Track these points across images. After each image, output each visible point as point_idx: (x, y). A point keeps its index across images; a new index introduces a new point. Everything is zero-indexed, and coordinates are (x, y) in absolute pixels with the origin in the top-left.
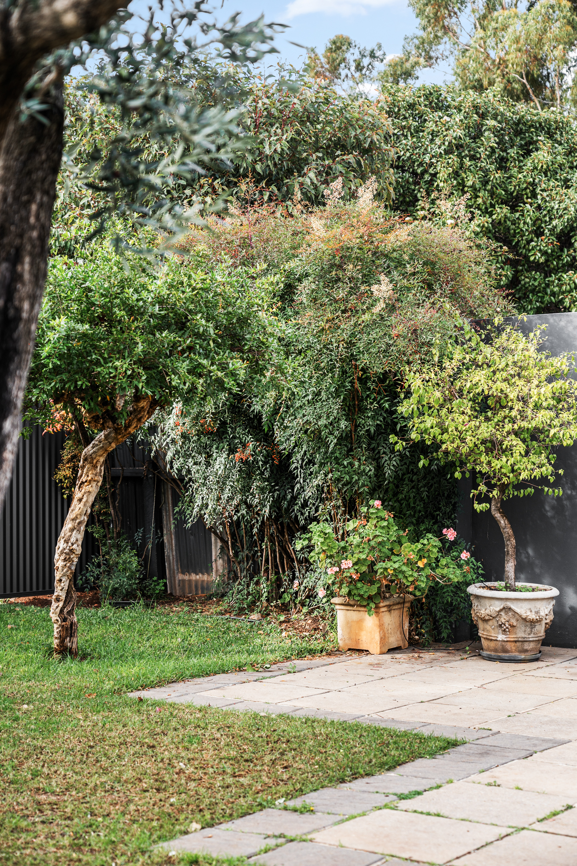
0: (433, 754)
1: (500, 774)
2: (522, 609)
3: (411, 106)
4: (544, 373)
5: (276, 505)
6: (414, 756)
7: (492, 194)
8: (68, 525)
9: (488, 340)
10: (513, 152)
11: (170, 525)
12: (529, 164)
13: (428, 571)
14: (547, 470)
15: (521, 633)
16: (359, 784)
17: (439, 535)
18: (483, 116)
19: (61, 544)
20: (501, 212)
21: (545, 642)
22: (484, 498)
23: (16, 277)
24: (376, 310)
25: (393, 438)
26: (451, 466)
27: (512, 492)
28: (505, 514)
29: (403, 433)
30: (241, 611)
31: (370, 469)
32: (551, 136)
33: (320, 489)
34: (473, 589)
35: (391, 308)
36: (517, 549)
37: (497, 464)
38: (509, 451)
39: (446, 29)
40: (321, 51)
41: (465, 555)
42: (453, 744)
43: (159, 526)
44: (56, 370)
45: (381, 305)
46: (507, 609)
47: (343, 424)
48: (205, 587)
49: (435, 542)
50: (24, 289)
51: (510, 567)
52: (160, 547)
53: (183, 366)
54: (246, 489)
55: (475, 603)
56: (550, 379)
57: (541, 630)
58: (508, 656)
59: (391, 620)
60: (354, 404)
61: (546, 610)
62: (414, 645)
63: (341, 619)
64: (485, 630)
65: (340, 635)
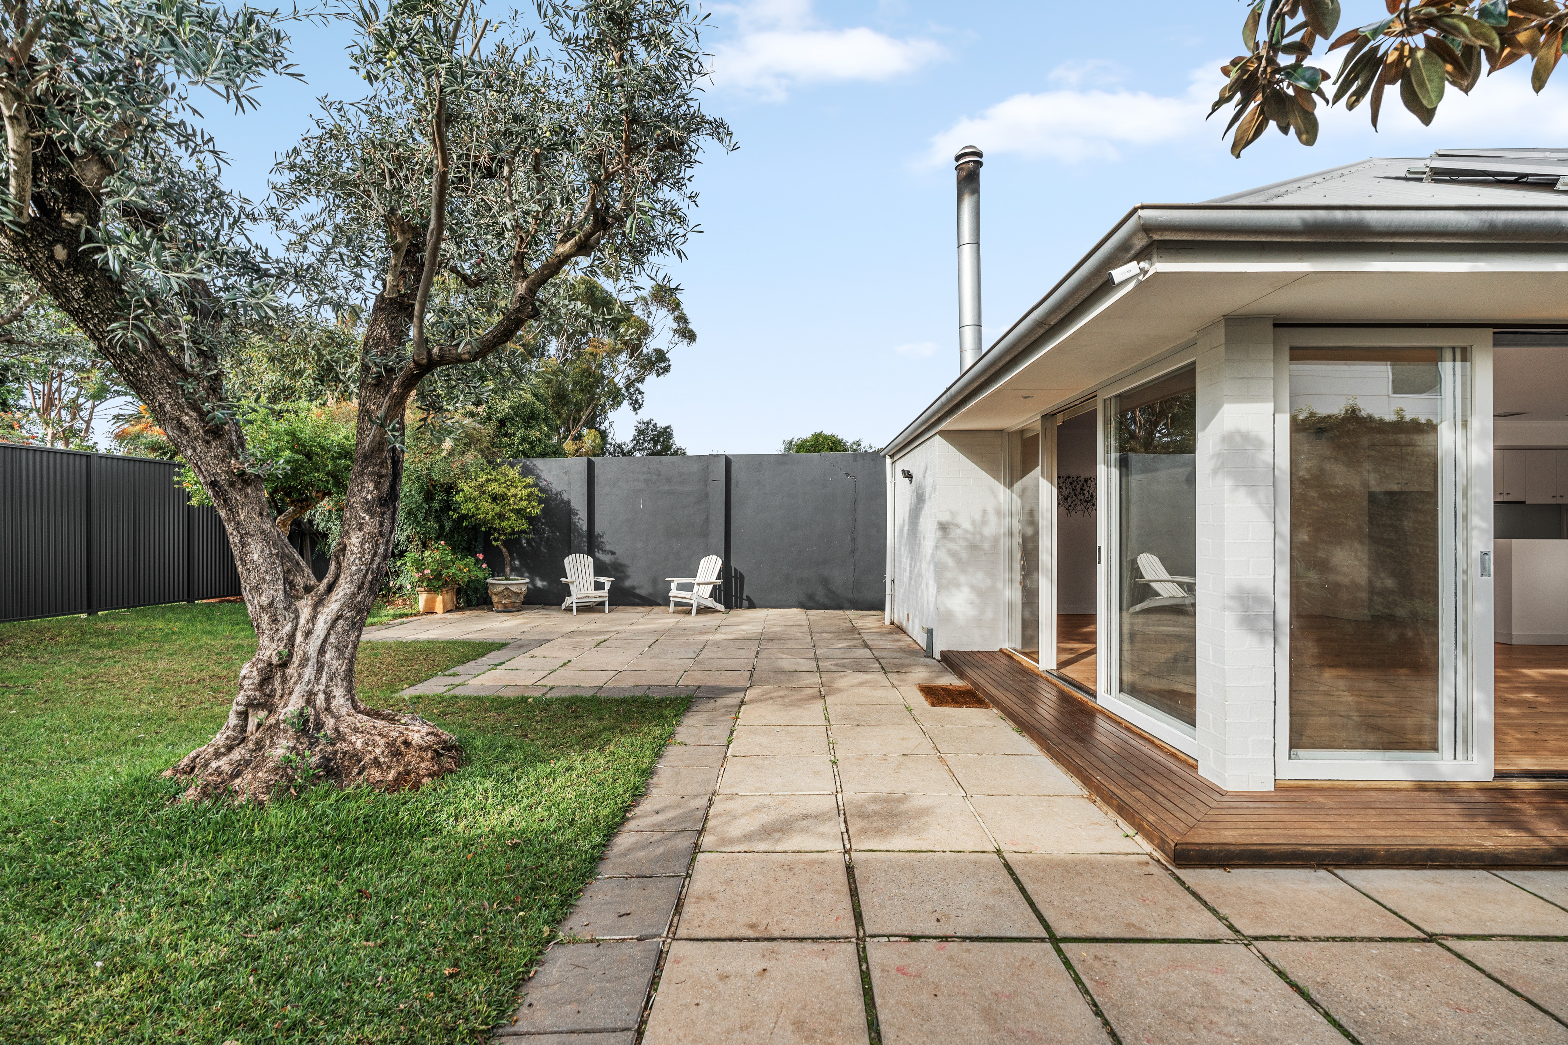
1: (534, 653)
2: (513, 589)
4: (523, 484)
9: (496, 470)
13: (468, 574)
14: (525, 527)
15: (512, 599)
17: (474, 557)
21: (523, 603)
22: (496, 540)
24: (443, 454)
25: (451, 513)
26: (481, 525)
27: (509, 537)
28: (505, 546)
29: (456, 510)
31: (438, 526)
33: (408, 537)
34: (489, 581)
35: (450, 454)
36: (511, 562)
37: (502, 524)
38: (508, 519)
41: (484, 566)
42: (504, 645)
45: (445, 452)
46: (507, 589)
49: (472, 560)
51: (508, 570)
55: (491, 587)
56: (525, 487)
57: (522, 597)
58: (507, 609)
59: (448, 597)
60: (429, 497)
61: (524, 588)
62: (458, 609)
63: (422, 598)
64: (495, 599)
65: (421, 606)
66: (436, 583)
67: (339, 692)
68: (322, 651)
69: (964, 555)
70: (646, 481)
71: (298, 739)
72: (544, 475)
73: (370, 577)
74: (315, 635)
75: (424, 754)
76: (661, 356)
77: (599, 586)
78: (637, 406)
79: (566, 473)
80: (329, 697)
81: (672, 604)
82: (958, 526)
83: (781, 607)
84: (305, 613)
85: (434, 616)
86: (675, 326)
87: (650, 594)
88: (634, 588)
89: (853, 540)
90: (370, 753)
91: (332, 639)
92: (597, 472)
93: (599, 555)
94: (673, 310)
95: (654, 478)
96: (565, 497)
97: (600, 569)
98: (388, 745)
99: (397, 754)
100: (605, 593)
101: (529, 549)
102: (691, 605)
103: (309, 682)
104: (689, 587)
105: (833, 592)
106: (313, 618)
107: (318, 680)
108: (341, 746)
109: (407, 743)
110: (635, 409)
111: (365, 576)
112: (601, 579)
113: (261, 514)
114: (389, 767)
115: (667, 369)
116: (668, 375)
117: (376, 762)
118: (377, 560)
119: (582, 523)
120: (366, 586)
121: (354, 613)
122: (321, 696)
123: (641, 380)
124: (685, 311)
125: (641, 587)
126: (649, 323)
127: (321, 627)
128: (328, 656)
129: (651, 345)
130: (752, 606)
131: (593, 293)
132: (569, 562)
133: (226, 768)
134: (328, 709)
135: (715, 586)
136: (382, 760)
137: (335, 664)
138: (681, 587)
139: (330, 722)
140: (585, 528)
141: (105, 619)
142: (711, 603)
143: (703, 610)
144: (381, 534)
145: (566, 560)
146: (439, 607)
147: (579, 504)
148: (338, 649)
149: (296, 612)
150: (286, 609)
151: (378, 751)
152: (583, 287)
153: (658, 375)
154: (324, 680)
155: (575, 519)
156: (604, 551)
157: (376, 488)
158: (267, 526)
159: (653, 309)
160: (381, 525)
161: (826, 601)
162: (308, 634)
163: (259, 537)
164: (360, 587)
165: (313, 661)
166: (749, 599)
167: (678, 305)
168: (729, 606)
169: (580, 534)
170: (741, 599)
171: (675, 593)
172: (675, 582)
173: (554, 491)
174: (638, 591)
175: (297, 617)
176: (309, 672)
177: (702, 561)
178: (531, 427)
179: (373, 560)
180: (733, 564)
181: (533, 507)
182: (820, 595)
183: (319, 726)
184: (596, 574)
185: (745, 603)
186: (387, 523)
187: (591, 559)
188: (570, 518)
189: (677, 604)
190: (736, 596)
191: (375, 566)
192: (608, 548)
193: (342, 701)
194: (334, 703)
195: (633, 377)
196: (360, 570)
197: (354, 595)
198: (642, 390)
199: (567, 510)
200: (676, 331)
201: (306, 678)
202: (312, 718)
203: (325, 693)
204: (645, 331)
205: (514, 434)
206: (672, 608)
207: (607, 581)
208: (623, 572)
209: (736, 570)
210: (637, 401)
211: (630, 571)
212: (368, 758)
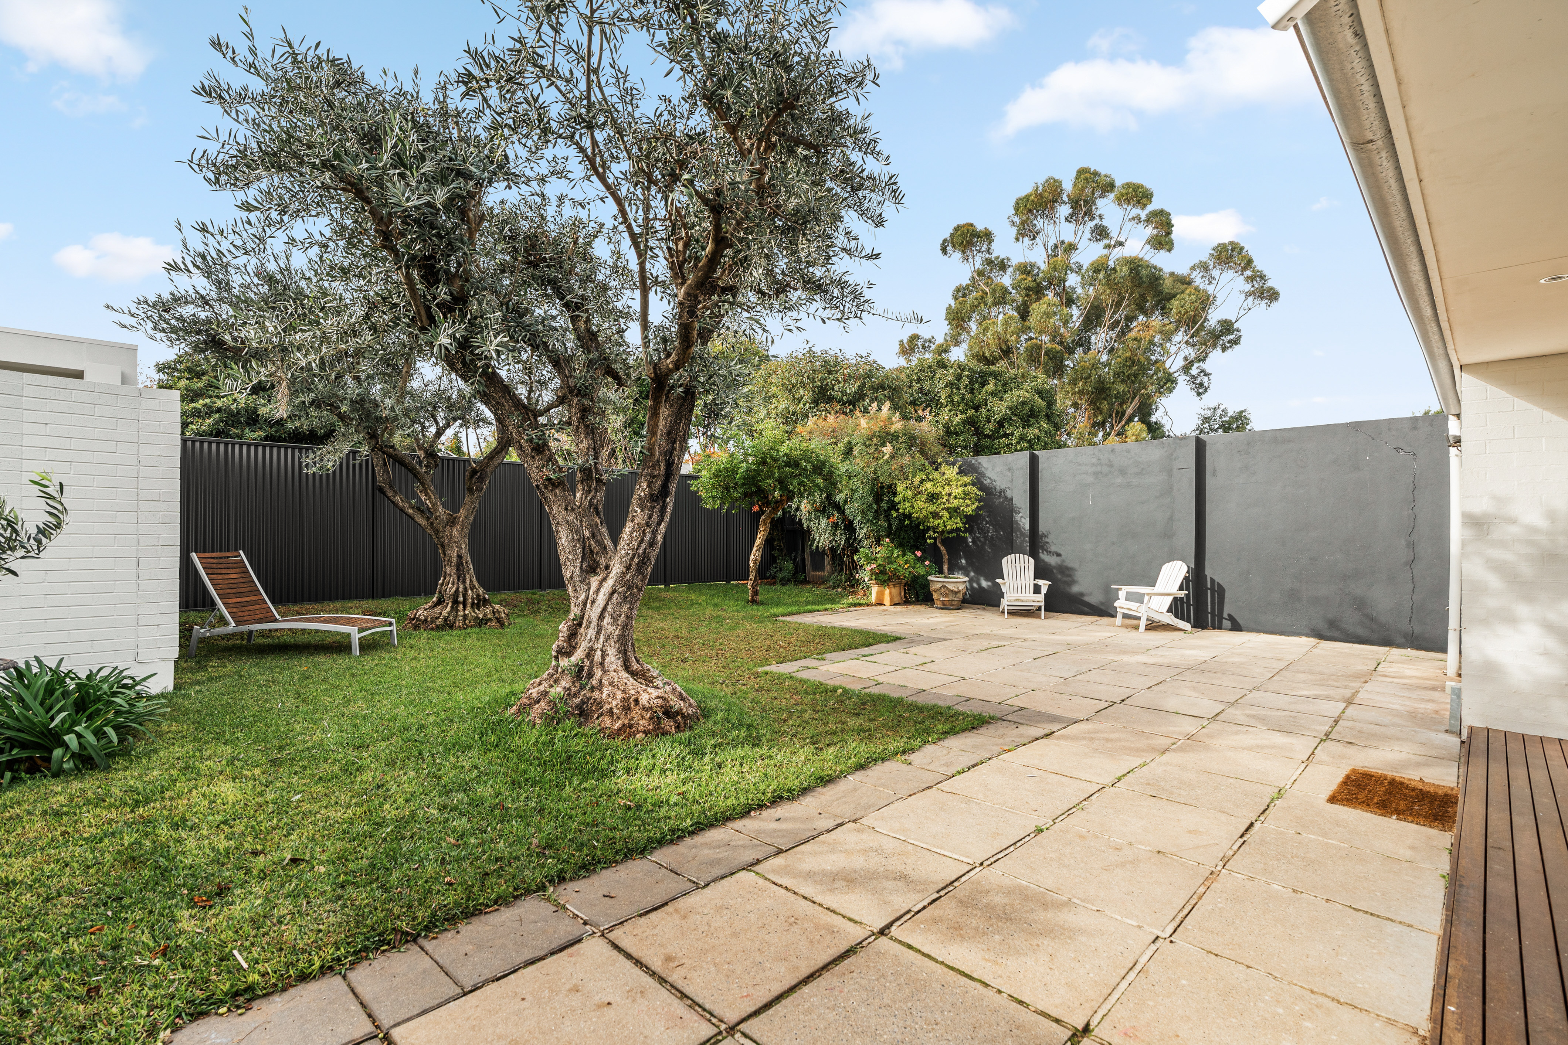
0: (888, 642)
1: (912, 650)
2: (950, 586)
3: (930, 367)
4: (960, 483)
5: (847, 540)
6: (880, 642)
7: (967, 404)
8: (755, 549)
9: (936, 469)
10: (976, 386)
11: (807, 551)
12: (984, 391)
13: (911, 569)
14: (960, 525)
15: (951, 597)
16: (851, 651)
17: (914, 553)
18: (963, 370)
19: (752, 557)
20: (971, 412)
21: (962, 602)
22: (932, 538)
23: (674, 449)
24: (886, 457)
25: (893, 512)
26: (919, 524)
27: (946, 535)
28: (942, 545)
29: (897, 510)
30: (834, 588)
31: (886, 524)
32: (996, 378)
33: (865, 534)
34: (929, 578)
35: (892, 457)
36: (949, 560)
37: (936, 522)
38: (942, 517)
39: (964, 329)
40: (905, 341)
41: (926, 563)
42: (899, 639)
43: (803, 551)
44: (743, 484)
45: (887, 456)
46: (944, 586)
47: (875, 506)
48: (822, 577)
49: (912, 557)
50: (676, 453)
51: (946, 568)
52: (803, 560)
53: (795, 482)
54: (834, 534)
55: (931, 584)
57: (960, 596)
58: (945, 607)
59: (895, 591)
60: (878, 498)
61: (962, 587)
62: (907, 602)
63: (875, 589)
64: (935, 596)
65: (873, 598)
66: (881, 577)
67: (612, 651)
68: (601, 617)
69: (1526, 570)
70: (1096, 474)
71: (573, 683)
72: (989, 474)
73: (636, 560)
74: (596, 604)
75: (645, 713)
76: (1227, 327)
77: (1037, 589)
78: (1201, 389)
79: (1009, 469)
80: (604, 655)
81: (1119, 616)
82: (1513, 521)
83: (1282, 633)
84: (594, 585)
85: (882, 607)
86: (1248, 287)
87: (1102, 603)
88: (1082, 594)
89: (1412, 545)
90: (609, 703)
91: (609, 609)
92: (1041, 466)
93: (1044, 556)
94: (1245, 269)
95: (1105, 469)
96: (1009, 494)
97: (1041, 572)
98: (624, 700)
99: (627, 709)
100: (1041, 597)
101: (974, 547)
102: (1139, 618)
103: (590, 640)
104: (1139, 598)
105: (1372, 619)
106: (598, 590)
107: (597, 639)
108: (596, 694)
109: (637, 701)
110: (1199, 394)
111: (632, 559)
112: (1040, 582)
113: (566, 509)
114: (618, 718)
115: (1236, 342)
116: (1236, 348)
117: (611, 712)
118: (643, 546)
119: (1024, 521)
120: (634, 567)
121: (625, 589)
122: (599, 653)
123: (1202, 359)
124: (1258, 268)
125: (1091, 594)
126: (1210, 292)
127: (601, 599)
128: (606, 621)
129: (1214, 317)
130: (1236, 627)
131: (1138, 273)
132: (1008, 563)
133: (535, 695)
134: (602, 664)
135: (1175, 599)
136: (615, 711)
137: (610, 628)
138: (1130, 597)
139: (598, 673)
140: (1027, 527)
141: (674, 590)
142: (1170, 619)
143: (1153, 626)
144: (648, 525)
145: (1004, 561)
146: (887, 600)
147: (1021, 501)
148: (613, 617)
149: (589, 584)
150: (581, 582)
151: (614, 703)
152: (1125, 269)
153: (1224, 350)
154: (601, 640)
155: (1017, 517)
156: (1049, 553)
157: (648, 486)
158: (570, 518)
159: (1216, 273)
160: (650, 517)
161: (1361, 631)
162: (593, 602)
163: (565, 526)
164: (628, 568)
165: (594, 624)
166: (1231, 618)
167: (1250, 261)
168: (1200, 624)
169: (1022, 534)
170: (1221, 618)
171: (1122, 604)
172: (1124, 591)
173: (998, 489)
174: (1086, 599)
175: (589, 589)
176: (591, 632)
177: (1164, 567)
178: (1029, 426)
179: (639, 546)
180: (1209, 572)
181: (967, 506)
182: (1351, 620)
183: (590, 675)
184: (1036, 577)
185: (1227, 623)
186: (655, 515)
187: (1032, 561)
188: (1012, 516)
189: (1126, 616)
190: (1213, 613)
191: (641, 551)
192: (1053, 548)
193: (613, 659)
194: (608, 660)
195: (1193, 356)
196: (628, 554)
197: (623, 574)
198: (1208, 371)
199: (1009, 510)
200: (1248, 295)
201: (588, 637)
202: (586, 669)
203: (602, 651)
204: (1205, 301)
205: (1012, 434)
206: (1119, 620)
207: (1044, 584)
208: (1070, 576)
209: (1212, 580)
210: (1201, 384)
211: (1079, 576)
212: (607, 707)
